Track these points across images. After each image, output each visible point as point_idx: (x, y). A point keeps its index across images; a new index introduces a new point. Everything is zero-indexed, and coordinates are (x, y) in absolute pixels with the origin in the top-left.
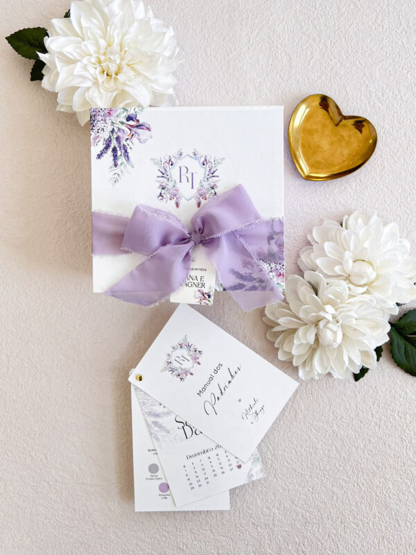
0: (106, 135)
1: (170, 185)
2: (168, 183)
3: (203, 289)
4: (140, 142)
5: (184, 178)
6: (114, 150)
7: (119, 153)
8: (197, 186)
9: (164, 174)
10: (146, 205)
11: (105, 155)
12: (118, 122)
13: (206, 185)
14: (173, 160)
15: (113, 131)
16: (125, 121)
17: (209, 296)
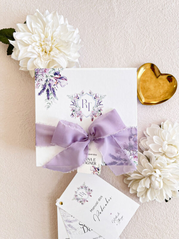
0: (43, 83)
1: (77, 109)
2: (76, 108)
3: (95, 166)
4: (61, 86)
5: (84, 106)
6: (48, 91)
7: (50, 92)
8: (91, 109)
9: (74, 103)
10: (65, 120)
11: (43, 93)
12: (49, 76)
13: (96, 109)
14: (79, 96)
15: (47, 81)
16: (53, 75)
17: (98, 170)
